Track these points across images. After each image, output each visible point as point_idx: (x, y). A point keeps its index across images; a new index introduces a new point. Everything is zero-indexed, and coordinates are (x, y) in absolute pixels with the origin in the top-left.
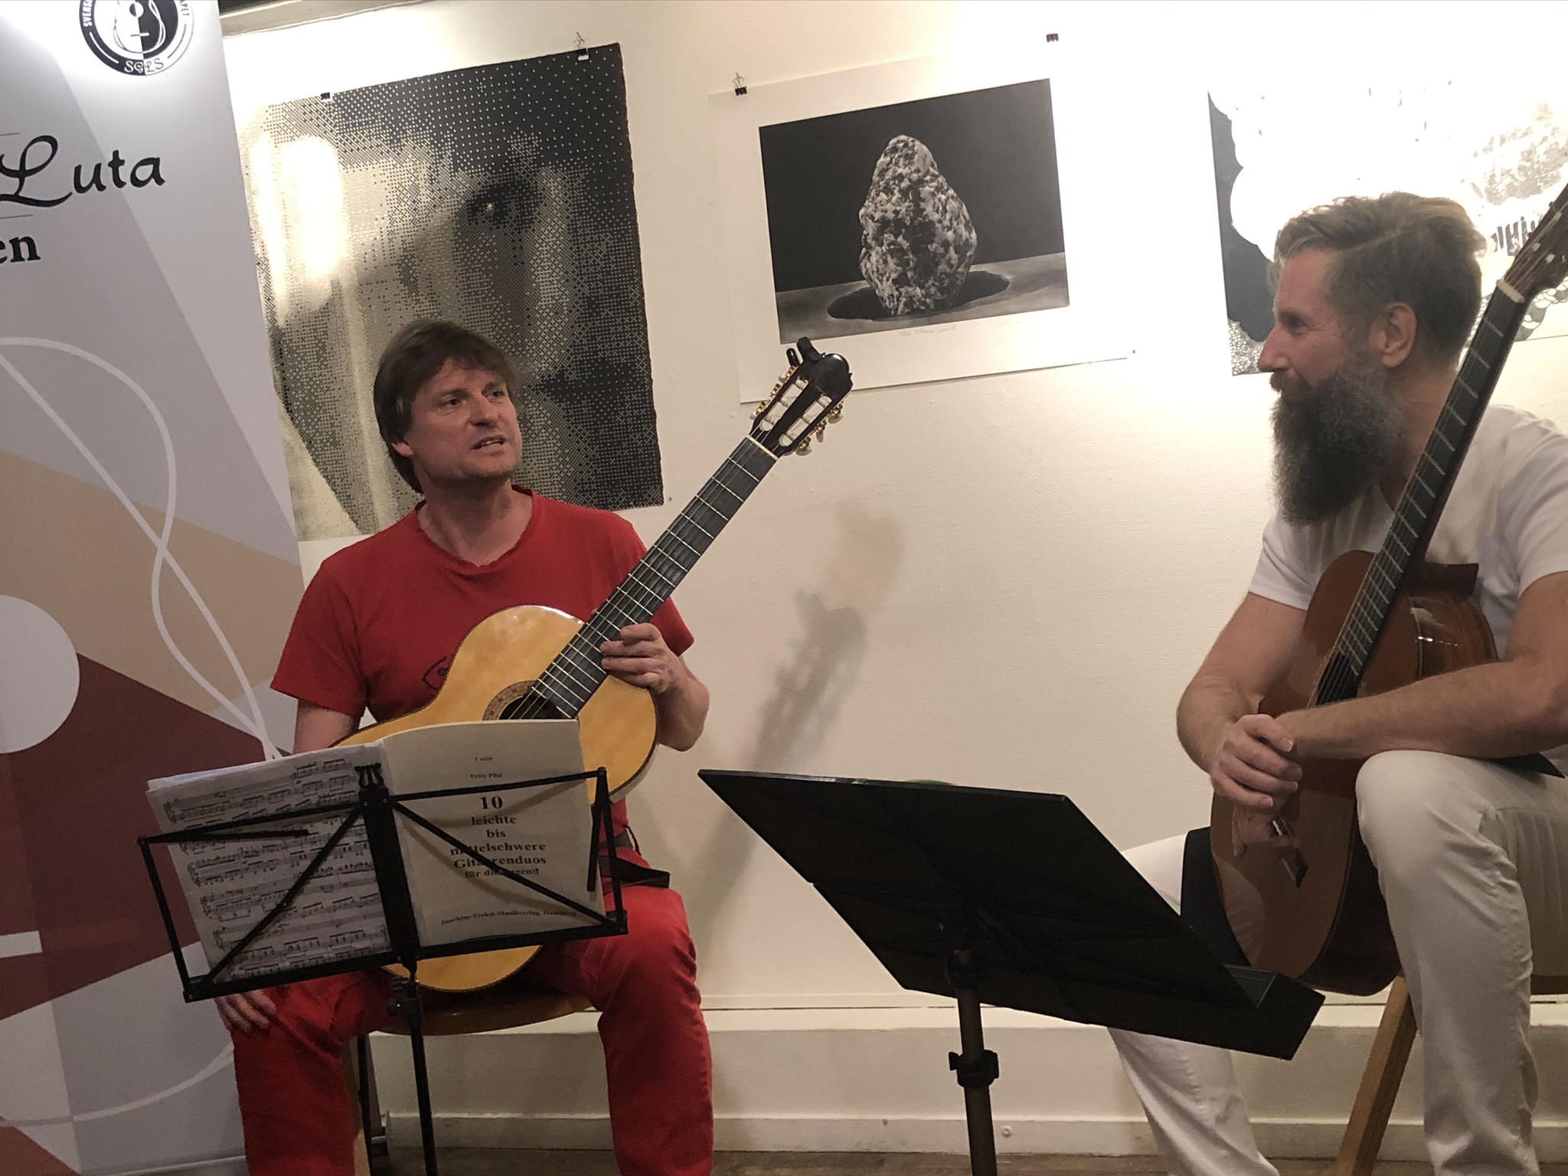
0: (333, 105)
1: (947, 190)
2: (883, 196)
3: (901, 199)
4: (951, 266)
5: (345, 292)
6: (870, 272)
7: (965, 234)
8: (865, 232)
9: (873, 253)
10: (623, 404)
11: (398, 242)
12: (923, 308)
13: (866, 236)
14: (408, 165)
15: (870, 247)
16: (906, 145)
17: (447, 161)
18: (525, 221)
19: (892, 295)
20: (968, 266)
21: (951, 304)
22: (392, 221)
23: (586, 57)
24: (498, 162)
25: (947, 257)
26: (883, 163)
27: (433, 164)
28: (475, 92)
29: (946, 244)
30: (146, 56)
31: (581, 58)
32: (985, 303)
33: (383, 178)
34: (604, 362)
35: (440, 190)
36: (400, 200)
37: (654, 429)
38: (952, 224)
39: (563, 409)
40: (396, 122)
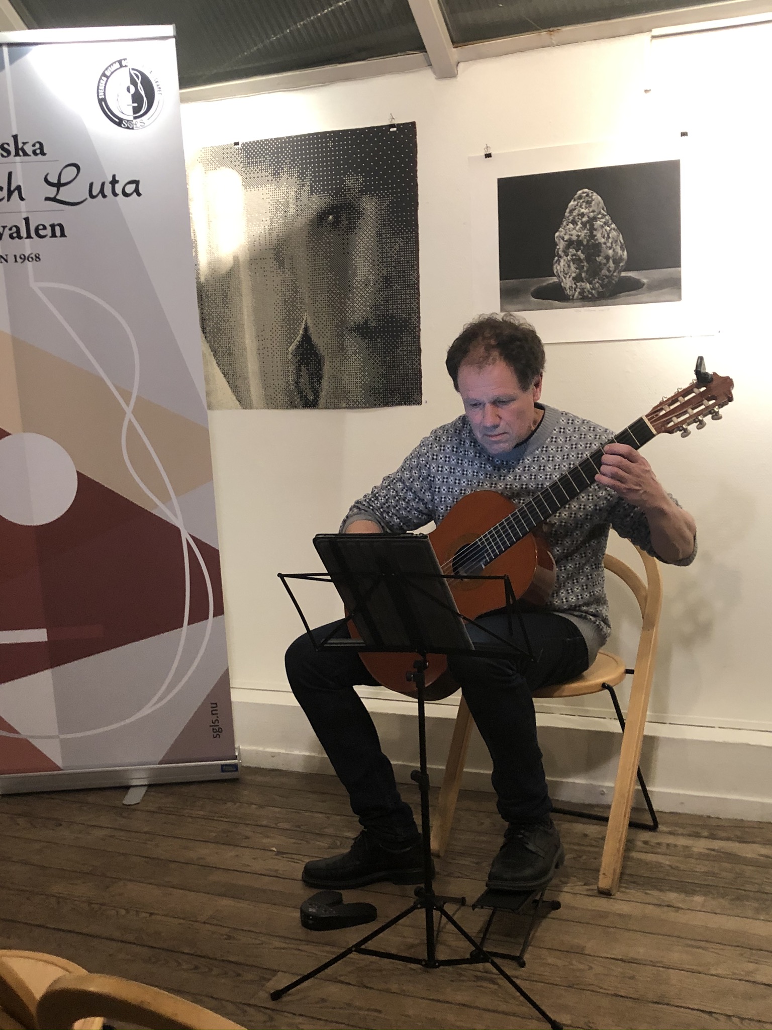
0: (241, 150)
1: (611, 224)
2: (571, 226)
3: (581, 228)
4: (609, 271)
5: (241, 263)
6: (559, 272)
7: (620, 252)
8: (558, 247)
9: (562, 261)
10: (402, 343)
11: (274, 235)
12: (590, 296)
13: (558, 249)
14: (284, 189)
15: (560, 257)
16: (588, 195)
17: (307, 188)
18: (351, 228)
19: (572, 287)
20: (620, 272)
21: (608, 295)
22: (272, 222)
23: (395, 129)
24: (338, 191)
25: (608, 265)
26: (572, 205)
27: (298, 189)
28: (327, 147)
29: (607, 258)
30: (135, 118)
31: (391, 130)
32: (629, 295)
33: (268, 196)
34: (392, 317)
35: (301, 205)
36: (277, 210)
37: (420, 360)
38: (612, 245)
39: (366, 343)
40: (278, 162)
